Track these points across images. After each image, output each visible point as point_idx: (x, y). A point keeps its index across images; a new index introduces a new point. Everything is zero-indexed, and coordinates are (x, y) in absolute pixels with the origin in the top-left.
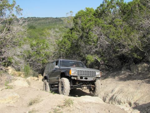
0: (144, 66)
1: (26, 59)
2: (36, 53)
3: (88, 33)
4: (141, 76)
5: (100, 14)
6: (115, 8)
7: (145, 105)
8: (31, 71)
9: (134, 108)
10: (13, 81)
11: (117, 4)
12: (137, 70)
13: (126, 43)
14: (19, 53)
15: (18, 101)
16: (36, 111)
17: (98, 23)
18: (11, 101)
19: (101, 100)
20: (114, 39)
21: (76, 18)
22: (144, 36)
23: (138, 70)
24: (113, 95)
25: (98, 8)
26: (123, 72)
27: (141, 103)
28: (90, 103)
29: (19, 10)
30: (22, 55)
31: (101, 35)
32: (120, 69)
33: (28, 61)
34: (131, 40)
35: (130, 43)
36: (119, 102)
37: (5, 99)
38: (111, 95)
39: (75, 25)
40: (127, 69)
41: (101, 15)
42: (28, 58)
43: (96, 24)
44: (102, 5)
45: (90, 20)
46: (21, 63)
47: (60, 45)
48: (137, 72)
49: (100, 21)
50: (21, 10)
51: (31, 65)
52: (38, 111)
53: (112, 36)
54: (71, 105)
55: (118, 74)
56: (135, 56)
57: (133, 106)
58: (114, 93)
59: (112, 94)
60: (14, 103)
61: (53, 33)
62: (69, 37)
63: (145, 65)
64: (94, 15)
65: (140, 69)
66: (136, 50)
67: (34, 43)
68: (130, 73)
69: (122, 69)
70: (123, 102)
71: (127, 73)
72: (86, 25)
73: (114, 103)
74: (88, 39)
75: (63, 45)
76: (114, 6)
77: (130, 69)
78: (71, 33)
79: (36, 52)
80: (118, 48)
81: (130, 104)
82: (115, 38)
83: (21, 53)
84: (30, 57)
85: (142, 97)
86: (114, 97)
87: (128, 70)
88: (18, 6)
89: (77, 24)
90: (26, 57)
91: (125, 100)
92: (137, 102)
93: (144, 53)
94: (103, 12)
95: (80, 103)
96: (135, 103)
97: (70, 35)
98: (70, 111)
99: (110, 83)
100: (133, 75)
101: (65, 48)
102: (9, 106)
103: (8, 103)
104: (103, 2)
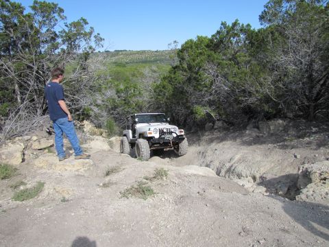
0: (279, 123)
1: (109, 111)
2: (123, 102)
3: (197, 73)
4: (273, 138)
5: (216, 45)
6: (239, 36)
7: (275, 179)
8: (116, 129)
9: (259, 184)
10: (88, 141)
11: (241, 30)
12: (268, 130)
13: (252, 89)
14: (99, 102)
15: (91, 168)
16: (112, 184)
17: (212, 58)
18: (81, 169)
19: (211, 172)
20: (235, 82)
21: (182, 51)
22: (280, 80)
23: (270, 129)
24: (232, 166)
25: (213, 36)
26: (247, 132)
27: (269, 177)
28: (195, 175)
29: (99, 39)
30: (104, 105)
31: (217, 76)
32: (245, 128)
33: (112, 114)
34: (261, 84)
35: (259, 88)
36: (239, 176)
37: (74, 166)
38: (228, 165)
39: (180, 61)
40: (254, 127)
41: (218, 46)
42: (112, 109)
43: (210, 59)
44: (218, 32)
45: (201, 53)
46: (102, 117)
47: (157, 90)
48: (269, 133)
49: (215, 56)
50: (102, 39)
51: (116, 119)
52: (116, 183)
53: (233, 77)
54: (164, 178)
55: (241, 136)
56: (266, 108)
57: (258, 180)
58: (232, 162)
59: (230, 164)
60: (84, 170)
61: (148, 73)
62: (171, 78)
63: (280, 121)
64: (208, 46)
65: (272, 128)
66: (267, 99)
67: (122, 87)
68: (258, 134)
69: (248, 128)
70: (244, 175)
71: (254, 134)
72: (194, 60)
73: (231, 177)
74: (198, 81)
75: (161, 91)
76: (236, 34)
77: (258, 128)
78: (175, 73)
79: (124, 100)
80: (241, 96)
81: (254, 178)
82: (237, 80)
83: (103, 101)
84: (115, 108)
85: (272, 169)
86: (233, 168)
87: (256, 130)
88: (98, 34)
89: (183, 59)
90: (110, 107)
91: (248, 173)
92: (264, 176)
93: (279, 104)
94: (221, 41)
95: (179, 176)
96: (261, 177)
97: (173, 76)
98: (162, 186)
99: (228, 148)
100: (262, 136)
101: (164, 95)
102: (78, 175)
103: (78, 170)
104: (221, 28)
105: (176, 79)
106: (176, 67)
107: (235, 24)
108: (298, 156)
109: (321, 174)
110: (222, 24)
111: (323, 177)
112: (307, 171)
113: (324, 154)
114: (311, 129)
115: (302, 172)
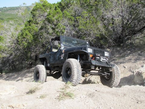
18: (12, 92)
31: (67, 26)
37: (6, 91)
39: (33, 17)
62: (30, 29)
75: (24, 38)
78: (30, 25)
93: (109, 39)
101: (27, 40)
105: (33, 29)
106: (29, 22)
108: (126, 67)
112: (139, 73)
113: (140, 64)
114: (127, 52)
115: (136, 73)
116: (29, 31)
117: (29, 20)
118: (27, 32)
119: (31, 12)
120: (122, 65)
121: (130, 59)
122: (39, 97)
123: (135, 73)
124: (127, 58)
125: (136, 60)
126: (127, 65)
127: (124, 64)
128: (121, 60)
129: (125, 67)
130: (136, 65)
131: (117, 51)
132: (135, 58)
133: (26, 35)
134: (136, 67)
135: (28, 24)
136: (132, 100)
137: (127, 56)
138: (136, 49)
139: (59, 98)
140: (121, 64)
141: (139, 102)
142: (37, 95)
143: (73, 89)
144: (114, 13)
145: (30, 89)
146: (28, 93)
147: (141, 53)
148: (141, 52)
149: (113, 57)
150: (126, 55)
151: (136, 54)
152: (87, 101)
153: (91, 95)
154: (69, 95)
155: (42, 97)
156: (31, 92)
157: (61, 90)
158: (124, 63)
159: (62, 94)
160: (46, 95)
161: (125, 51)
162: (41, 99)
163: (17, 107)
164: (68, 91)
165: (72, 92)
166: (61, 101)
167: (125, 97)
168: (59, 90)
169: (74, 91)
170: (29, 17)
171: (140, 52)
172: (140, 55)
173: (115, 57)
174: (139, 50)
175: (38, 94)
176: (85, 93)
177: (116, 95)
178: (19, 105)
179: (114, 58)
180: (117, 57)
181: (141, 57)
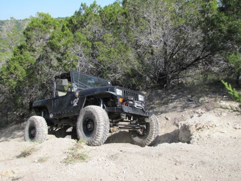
5: (74, 24)
31: (81, 55)
39: (26, 41)
62: (22, 59)
64: (68, 26)
78: (21, 53)
82: (106, 59)
89: (29, 38)
93: (146, 77)
94: (82, 22)
101: (16, 77)
104: (80, 9)
105: (27, 59)
106: (21, 47)
107: (93, 6)
108: (169, 118)
109: (196, 126)
110: (82, 5)
111: (198, 127)
112: (185, 126)
113: (189, 113)
114: (172, 96)
115: (182, 127)
116: (20, 62)
117: (19, 45)
118: (16, 64)
119: (24, 33)
120: (163, 115)
121: (175, 107)
122: (36, 161)
123: (180, 127)
124: (171, 105)
125: (184, 108)
126: (171, 116)
127: (167, 114)
128: (163, 108)
129: (167, 119)
130: (183, 115)
131: (158, 95)
132: (182, 105)
133: (14, 69)
134: (183, 119)
135: (18, 51)
136: (170, 161)
137: (172, 102)
138: (185, 92)
139: (66, 162)
140: (161, 113)
141: (177, 164)
142: (34, 158)
143: (88, 150)
144: (152, 38)
145: (23, 150)
146: (18, 157)
147: (191, 98)
148: (192, 96)
149: (151, 103)
150: (170, 101)
151: (185, 99)
152: (107, 164)
153: (113, 157)
154: (82, 158)
155: (41, 160)
156: (24, 155)
157: (70, 151)
158: (166, 112)
159: (72, 156)
160: (47, 158)
161: (169, 94)
162: (39, 164)
163: (4, 174)
164: (80, 151)
165: (85, 153)
166: (69, 165)
167: (160, 158)
168: (67, 151)
169: (88, 152)
170: (20, 40)
171: (190, 96)
172: (190, 101)
173: (153, 104)
174: (189, 94)
175: (35, 156)
176: (105, 154)
177: (148, 155)
178: (7, 172)
179: (153, 106)
180: (157, 104)
181: (191, 104)
